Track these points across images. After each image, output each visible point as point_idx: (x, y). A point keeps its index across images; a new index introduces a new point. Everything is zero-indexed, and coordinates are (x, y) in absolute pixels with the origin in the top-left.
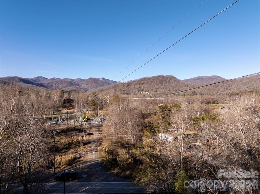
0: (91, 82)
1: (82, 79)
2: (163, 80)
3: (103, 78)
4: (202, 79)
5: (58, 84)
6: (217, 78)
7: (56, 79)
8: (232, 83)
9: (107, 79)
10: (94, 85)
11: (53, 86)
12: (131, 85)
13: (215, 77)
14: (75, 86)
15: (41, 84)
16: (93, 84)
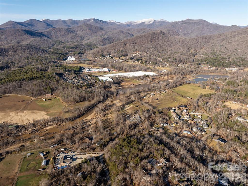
0: (86, 28)
1: (73, 20)
2: (153, 37)
3: (94, 18)
4: (189, 23)
5: (57, 32)
6: (203, 22)
7: (48, 20)
8: (210, 39)
9: (98, 19)
10: (88, 32)
11: (52, 34)
12: (127, 43)
13: (202, 21)
14: (72, 34)
15: (42, 32)
16: (87, 30)
